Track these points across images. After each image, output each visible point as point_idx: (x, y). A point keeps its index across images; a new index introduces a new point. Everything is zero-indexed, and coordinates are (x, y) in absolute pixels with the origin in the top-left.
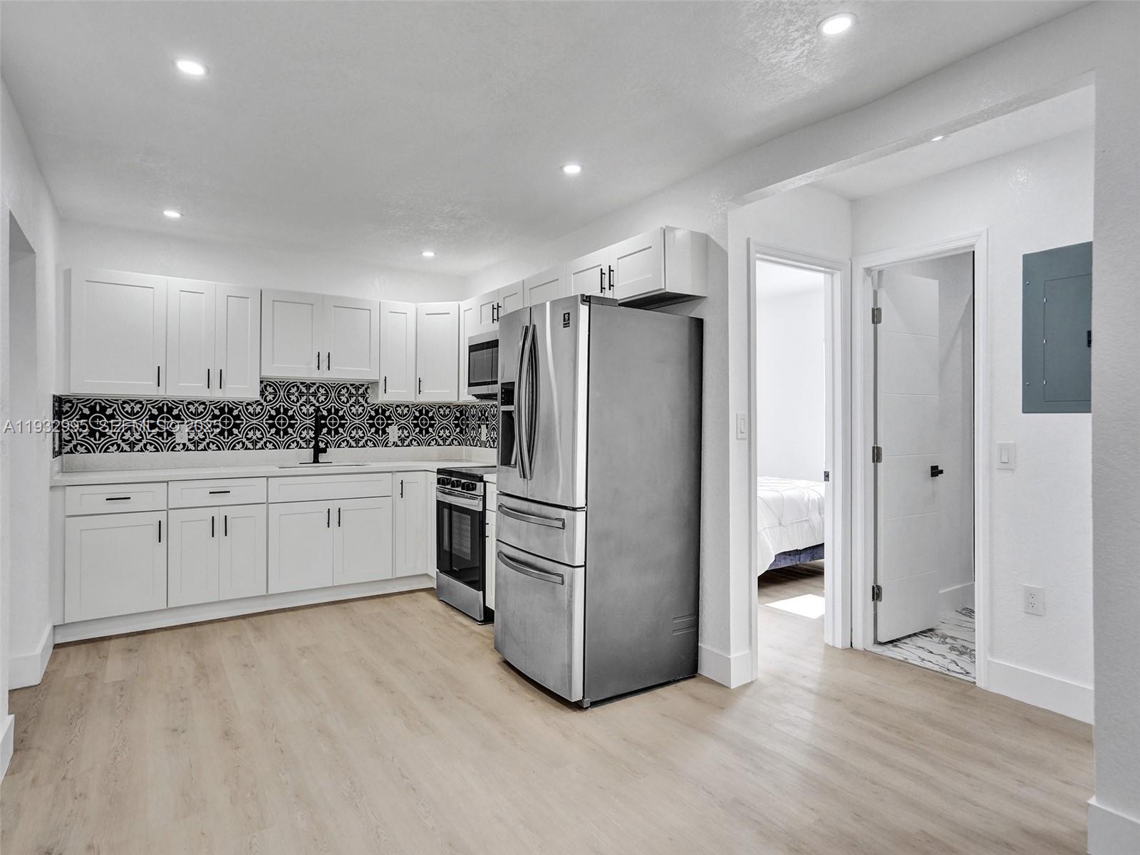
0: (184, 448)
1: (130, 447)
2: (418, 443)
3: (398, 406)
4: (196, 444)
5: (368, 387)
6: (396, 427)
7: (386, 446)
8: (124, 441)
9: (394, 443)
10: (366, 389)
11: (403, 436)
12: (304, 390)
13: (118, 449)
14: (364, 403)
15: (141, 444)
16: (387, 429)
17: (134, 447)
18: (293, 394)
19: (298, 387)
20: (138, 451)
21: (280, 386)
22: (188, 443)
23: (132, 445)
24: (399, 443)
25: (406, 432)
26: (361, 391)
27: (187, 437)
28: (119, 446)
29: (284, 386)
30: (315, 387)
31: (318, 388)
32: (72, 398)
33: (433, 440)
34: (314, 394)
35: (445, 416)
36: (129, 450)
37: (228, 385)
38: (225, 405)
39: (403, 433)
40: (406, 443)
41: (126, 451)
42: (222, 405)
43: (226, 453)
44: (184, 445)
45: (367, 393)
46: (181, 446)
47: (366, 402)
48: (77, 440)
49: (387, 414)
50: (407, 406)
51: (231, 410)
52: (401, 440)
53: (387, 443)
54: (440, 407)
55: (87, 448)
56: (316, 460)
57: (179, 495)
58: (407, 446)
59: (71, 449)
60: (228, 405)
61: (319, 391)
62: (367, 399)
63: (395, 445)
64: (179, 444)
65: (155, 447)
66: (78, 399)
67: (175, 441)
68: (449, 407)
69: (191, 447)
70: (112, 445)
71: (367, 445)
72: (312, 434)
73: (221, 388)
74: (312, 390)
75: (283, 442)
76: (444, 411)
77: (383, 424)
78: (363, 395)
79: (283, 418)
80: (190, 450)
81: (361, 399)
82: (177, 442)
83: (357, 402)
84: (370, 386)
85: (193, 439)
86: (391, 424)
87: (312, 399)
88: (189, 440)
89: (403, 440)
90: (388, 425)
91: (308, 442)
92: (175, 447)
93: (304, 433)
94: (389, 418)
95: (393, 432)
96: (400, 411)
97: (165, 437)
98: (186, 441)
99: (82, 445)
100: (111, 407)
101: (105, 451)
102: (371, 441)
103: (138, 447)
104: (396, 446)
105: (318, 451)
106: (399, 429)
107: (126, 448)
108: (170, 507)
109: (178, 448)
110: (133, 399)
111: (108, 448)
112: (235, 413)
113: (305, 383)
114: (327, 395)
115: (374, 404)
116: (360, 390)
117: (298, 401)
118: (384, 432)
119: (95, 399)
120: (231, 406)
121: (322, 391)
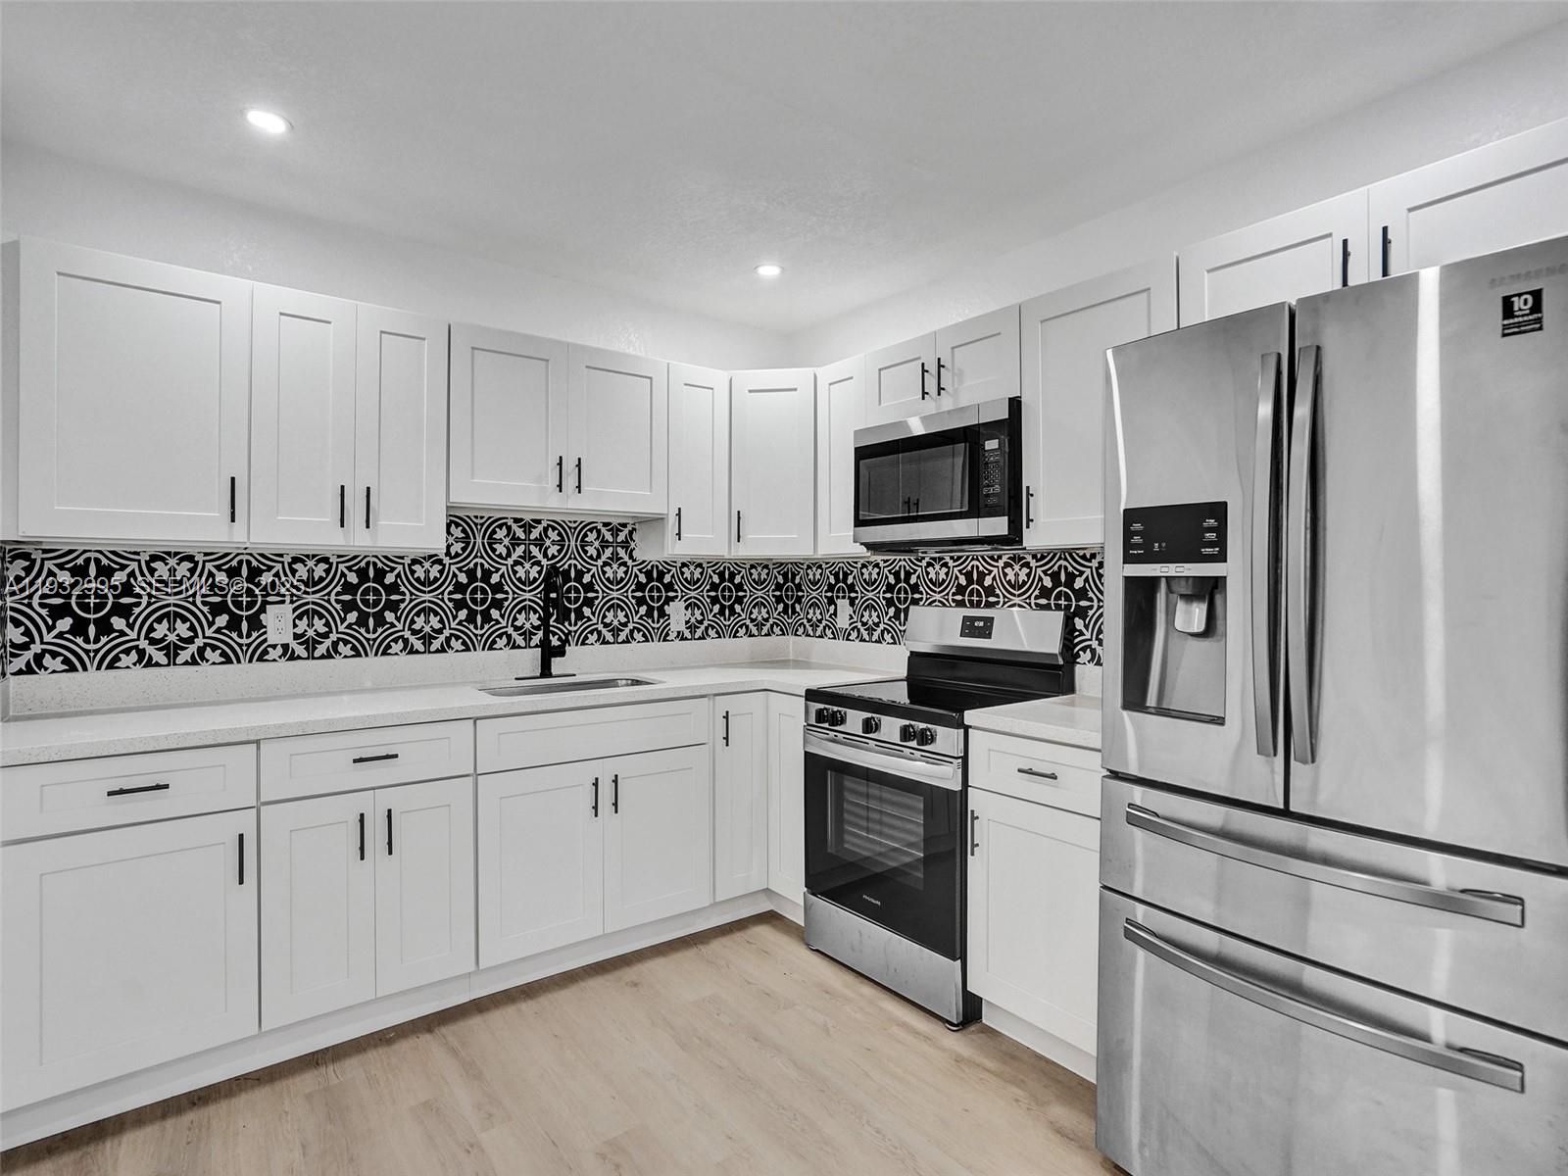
0: (284, 654)
1: (167, 655)
2: (717, 632)
3: (684, 565)
4: (310, 645)
5: (634, 529)
6: (683, 604)
7: (665, 640)
8: (153, 642)
9: (679, 633)
10: (631, 533)
11: (693, 620)
12: (520, 533)
13: (140, 661)
14: (626, 558)
15: (193, 648)
16: (666, 607)
17: (176, 655)
18: (500, 541)
19: (509, 528)
20: (186, 663)
21: (476, 524)
22: (293, 644)
23: (172, 652)
24: (687, 634)
25: (697, 613)
26: (621, 537)
27: (291, 631)
28: (141, 653)
29: (482, 525)
30: (540, 528)
31: (546, 530)
32: (27, 549)
33: (741, 627)
34: (539, 542)
35: (759, 582)
36: (164, 661)
37: (381, 521)
38: (368, 563)
39: (693, 614)
40: (699, 633)
41: (158, 665)
42: (363, 564)
43: (372, 663)
44: (285, 647)
45: (632, 539)
46: (279, 650)
47: (631, 557)
48: (42, 643)
49: (667, 579)
50: (700, 565)
51: (380, 575)
52: (690, 627)
53: (667, 634)
54: (752, 567)
55: (66, 661)
56: (546, 672)
57: (282, 771)
58: (700, 638)
59: (28, 664)
60: (375, 564)
61: (547, 536)
62: (632, 551)
63: (681, 637)
64: (274, 647)
65: (224, 654)
66: (45, 551)
67: (265, 640)
68: (766, 567)
69: (300, 651)
70: (127, 652)
71: (633, 638)
72: (534, 619)
73: (368, 527)
74: (535, 534)
75: (482, 636)
76: (759, 574)
77: (659, 598)
78: (625, 545)
79: (482, 588)
80: (299, 657)
81: (622, 552)
82: (268, 643)
83: (615, 557)
84: (637, 527)
85: (303, 635)
86: (673, 599)
87: (535, 551)
88: (296, 637)
89: (692, 628)
90: (669, 600)
91: (527, 636)
92: (265, 652)
93: (521, 618)
94: (669, 587)
95: (678, 614)
96: (687, 575)
97: (245, 632)
98: (289, 639)
99: (54, 655)
100: (123, 567)
101: (110, 666)
102: (639, 630)
103: (184, 656)
104: (682, 639)
105: (549, 653)
106: (686, 608)
107: (159, 657)
108: (263, 799)
109: (273, 654)
110: (173, 550)
111: (117, 659)
112: (390, 579)
113: (522, 520)
114: (561, 543)
115: (644, 562)
116: (620, 534)
117: (509, 555)
118: (662, 614)
119: (85, 551)
120: (380, 565)
121: (553, 535)
